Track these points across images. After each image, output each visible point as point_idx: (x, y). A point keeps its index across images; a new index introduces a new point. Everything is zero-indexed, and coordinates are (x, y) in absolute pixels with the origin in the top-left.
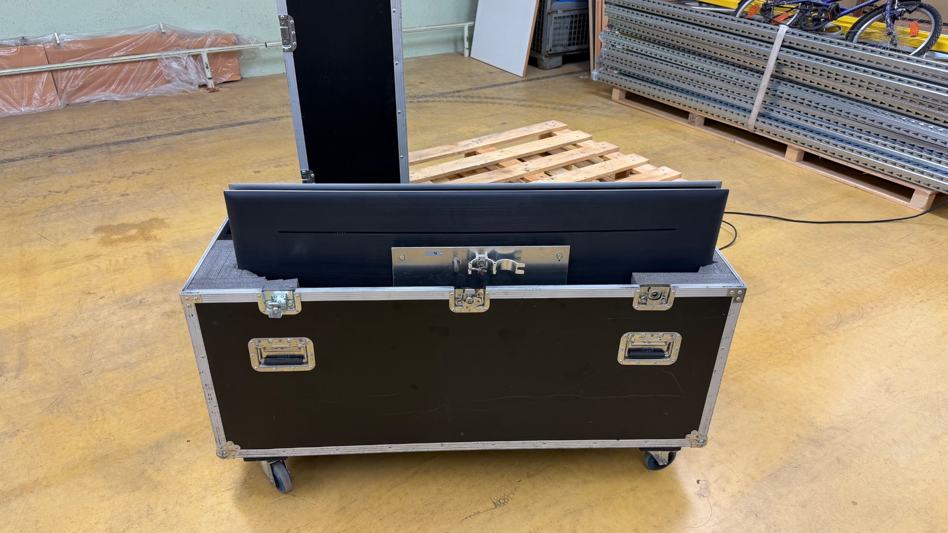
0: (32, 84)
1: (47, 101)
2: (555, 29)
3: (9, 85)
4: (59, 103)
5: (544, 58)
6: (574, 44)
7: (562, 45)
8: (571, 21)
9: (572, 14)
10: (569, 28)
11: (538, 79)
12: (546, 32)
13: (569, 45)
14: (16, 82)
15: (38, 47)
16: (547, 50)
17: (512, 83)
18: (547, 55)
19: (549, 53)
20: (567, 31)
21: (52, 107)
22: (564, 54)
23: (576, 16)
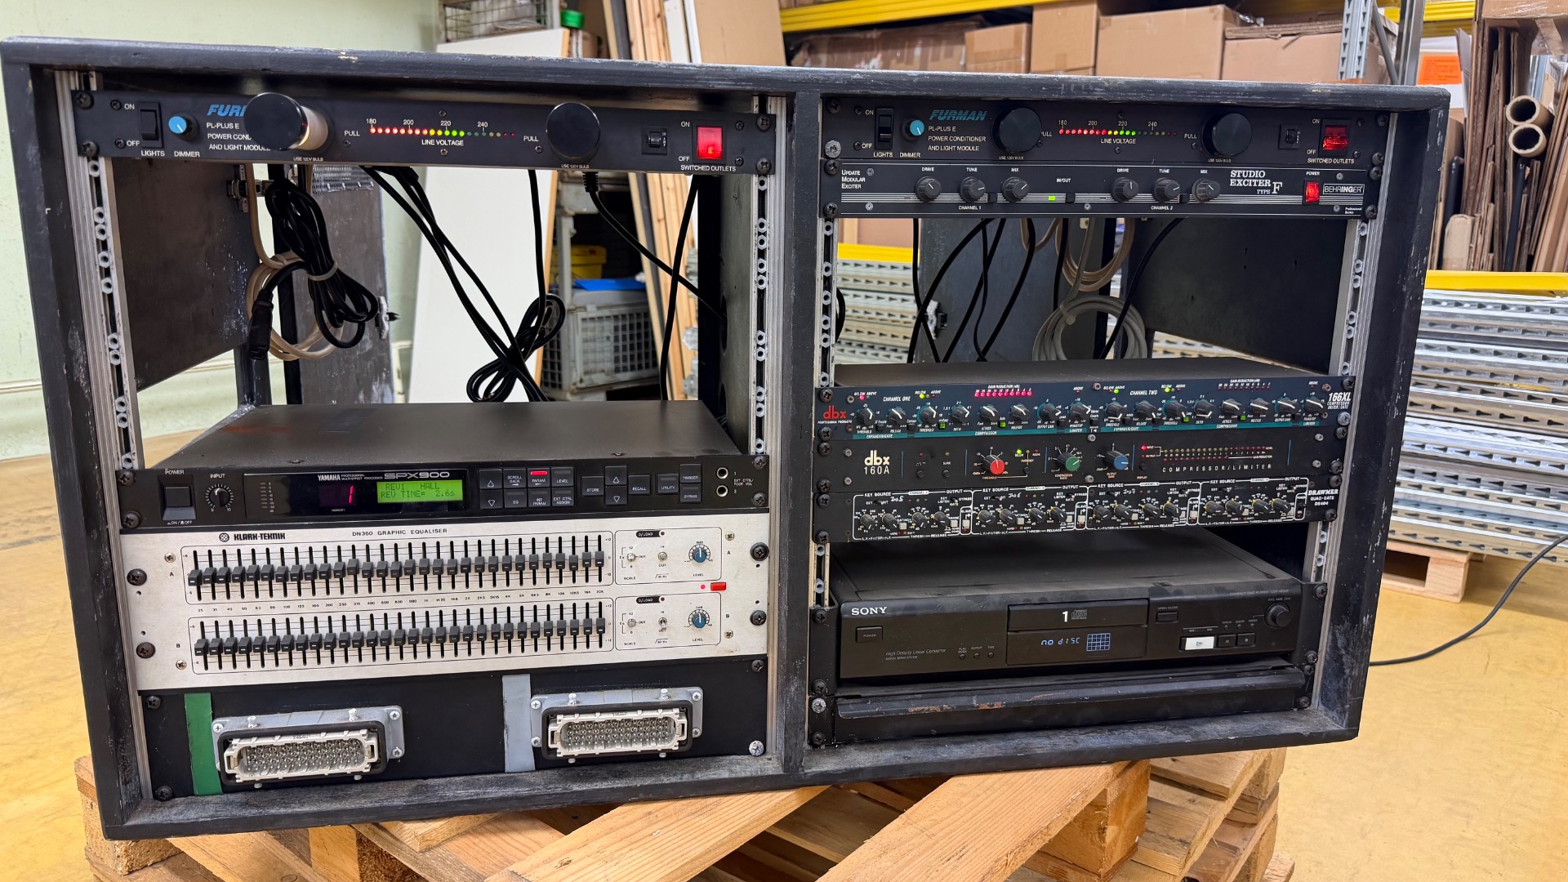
2: (585, 341)
5: (568, 397)
6: (625, 369)
7: (603, 371)
8: (615, 326)
9: (616, 313)
10: (612, 339)
12: (569, 346)
13: (617, 370)
16: (574, 380)
18: (574, 391)
19: (579, 385)
20: (609, 346)
22: (608, 388)
23: (624, 316)
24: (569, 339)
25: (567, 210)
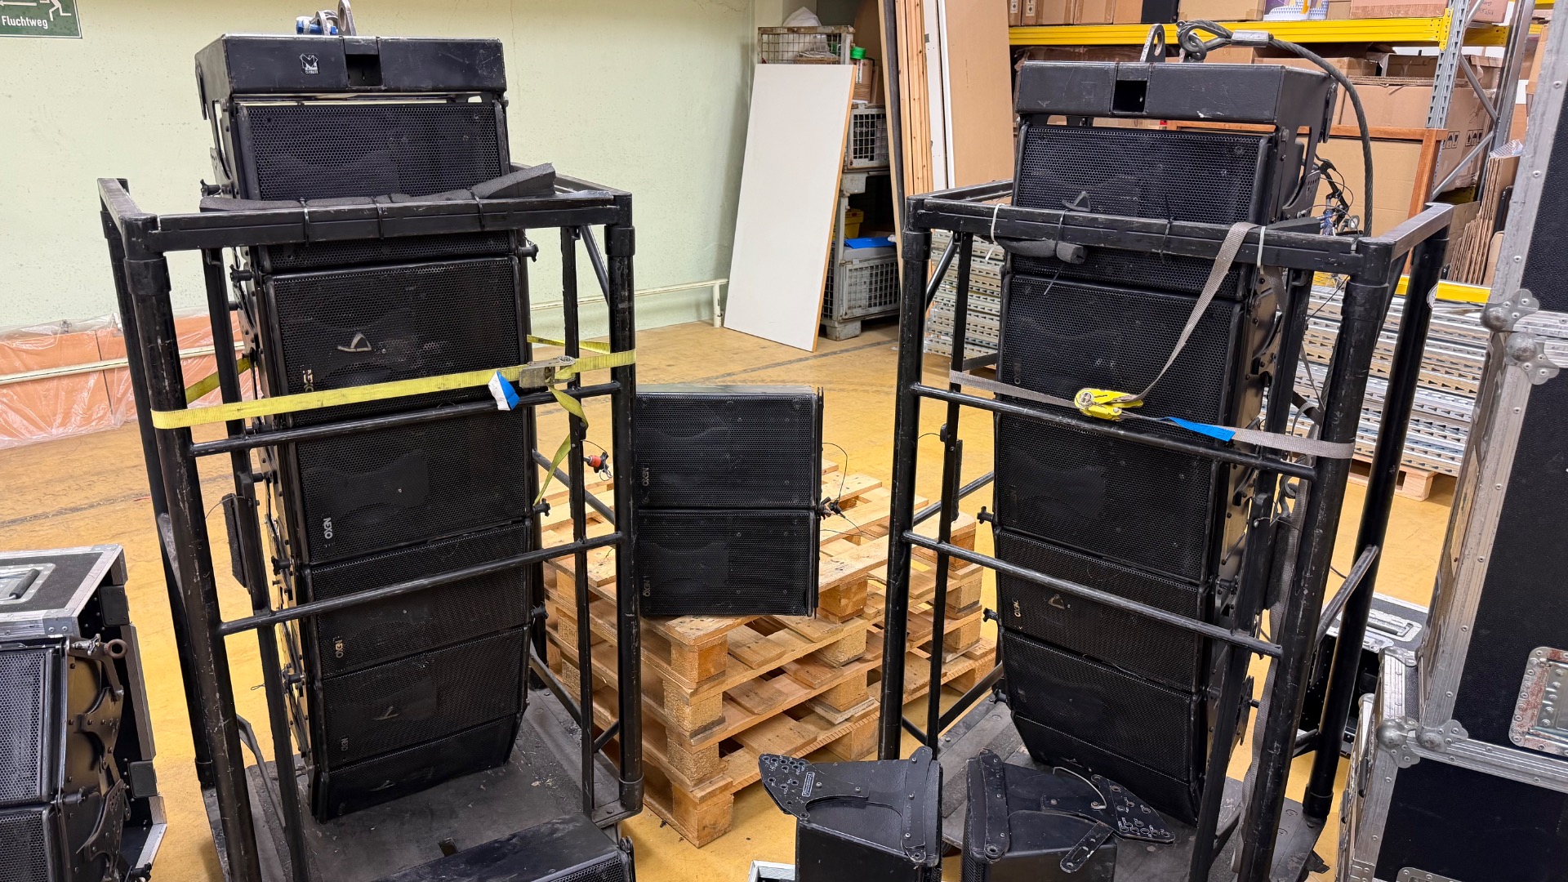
0: (71, 393)
1: (95, 417)
2: (850, 285)
3: (35, 395)
5: (836, 325)
6: (875, 305)
7: (860, 306)
8: (871, 273)
9: (872, 264)
10: (868, 283)
11: (835, 353)
12: (839, 290)
13: (870, 306)
14: (48, 390)
15: (88, 335)
16: (841, 314)
17: (801, 360)
18: (841, 321)
19: (844, 317)
20: (865, 288)
21: (101, 427)
22: (862, 319)
23: (877, 266)
24: (840, 283)
25: (845, 192)
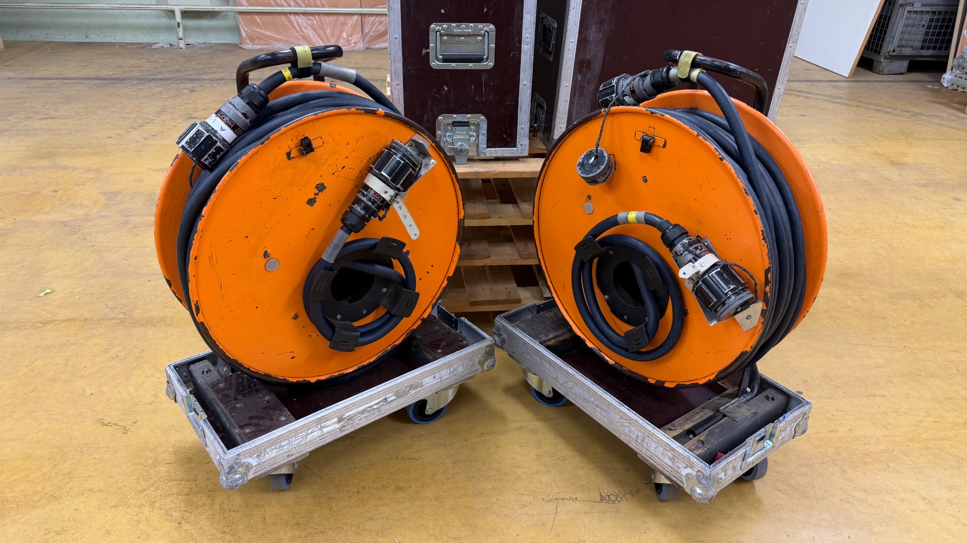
0: (344, 24)
1: (352, 42)
2: (906, 26)
3: (324, 23)
4: (361, 45)
5: (882, 60)
6: (928, 48)
7: (912, 47)
8: (930, 19)
9: (934, 10)
10: (926, 27)
11: (868, 81)
12: (893, 28)
13: (922, 48)
14: (331, 21)
16: (889, 50)
18: (888, 57)
19: (891, 53)
20: (923, 31)
21: (355, 48)
22: (911, 59)
23: (940, 13)
24: (894, 23)
